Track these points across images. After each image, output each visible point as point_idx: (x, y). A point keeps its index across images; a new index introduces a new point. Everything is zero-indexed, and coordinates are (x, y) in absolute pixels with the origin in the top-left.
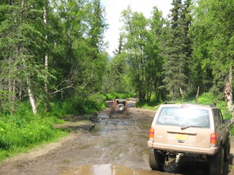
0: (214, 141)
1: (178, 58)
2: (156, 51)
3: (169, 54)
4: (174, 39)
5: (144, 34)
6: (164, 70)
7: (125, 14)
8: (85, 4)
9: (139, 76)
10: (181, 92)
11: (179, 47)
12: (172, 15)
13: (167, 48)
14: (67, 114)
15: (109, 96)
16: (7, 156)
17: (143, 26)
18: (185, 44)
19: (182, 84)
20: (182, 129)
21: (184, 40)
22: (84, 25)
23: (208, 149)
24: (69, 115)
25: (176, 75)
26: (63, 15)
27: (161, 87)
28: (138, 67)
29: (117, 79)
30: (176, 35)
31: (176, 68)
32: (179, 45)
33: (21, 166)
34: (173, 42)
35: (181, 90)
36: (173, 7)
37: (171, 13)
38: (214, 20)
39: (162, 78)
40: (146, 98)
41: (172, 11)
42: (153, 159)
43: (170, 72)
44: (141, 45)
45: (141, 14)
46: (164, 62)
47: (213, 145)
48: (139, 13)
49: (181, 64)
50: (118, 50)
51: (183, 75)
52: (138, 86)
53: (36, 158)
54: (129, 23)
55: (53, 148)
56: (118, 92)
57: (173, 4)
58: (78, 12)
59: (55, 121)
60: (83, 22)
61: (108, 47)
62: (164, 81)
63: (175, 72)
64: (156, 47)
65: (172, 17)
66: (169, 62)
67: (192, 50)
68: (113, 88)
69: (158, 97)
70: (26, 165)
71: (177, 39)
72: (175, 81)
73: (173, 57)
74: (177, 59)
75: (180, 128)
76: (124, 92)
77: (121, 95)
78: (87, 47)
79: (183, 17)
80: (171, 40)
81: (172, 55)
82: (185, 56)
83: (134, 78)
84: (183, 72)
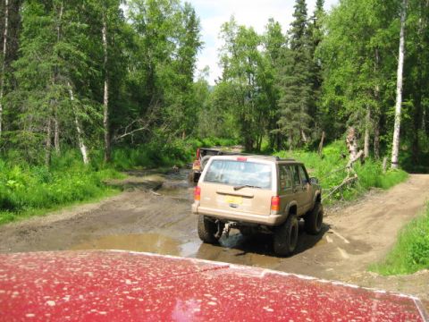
0: (275, 206)
1: (301, 91)
2: (269, 81)
3: (288, 85)
4: (295, 64)
5: (254, 57)
6: (280, 108)
7: (226, 28)
8: (174, 13)
9: (244, 115)
10: (305, 138)
11: (302, 76)
12: (293, 31)
13: (285, 78)
14: (137, 165)
15: (207, 141)
16: (12, 219)
17: (253, 46)
18: (310, 71)
19: (304, 127)
20: (235, 189)
21: (308, 67)
22: (170, 42)
23: (267, 217)
24: (140, 167)
25: (296, 115)
26: (142, 28)
27: (275, 131)
28: (243, 102)
29: (218, 119)
30: (298, 59)
31: (297, 105)
32: (301, 73)
33: (25, 232)
34: (293, 68)
35: (304, 136)
36: (295, 19)
37: (292, 27)
38: (341, 39)
39: (277, 118)
40: (255, 146)
41: (294, 24)
42: (203, 227)
43: (287, 110)
44: (249, 72)
45: (251, 29)
46: (279, 97)
47: (275, 212)
48: (247, 28)
49: (304, 100)
50: (222, 78)
51: (305, 114)
52: (243, 130)
53: (53, 223)
54: (232, 41)
55: (85, 210)
56: (220, 137)
57: (294, 16)
58: (162, 26)
59: (114, 174)
60: (169, 39)
61: (208, 74)
62: (279, 122)
63: (295, 110)
64: (269, 76)
65: (293, 34)
66: (287, 96)
67: (322, 80)
68: (213, 131)
69: (272, 145)
70: (33, 232)
71: (299, 65)
72: (294, 122)
73: (292, 89)
74: (298, 93)
75: (232, 188)
76: (229, 137)
77: (224, 141)
78: (173, 73)
79: (309, 33)
80: (291, 66)
81: (291, 87)
82: (308, 88)
83: (239, 118)
84: (305, 111)
